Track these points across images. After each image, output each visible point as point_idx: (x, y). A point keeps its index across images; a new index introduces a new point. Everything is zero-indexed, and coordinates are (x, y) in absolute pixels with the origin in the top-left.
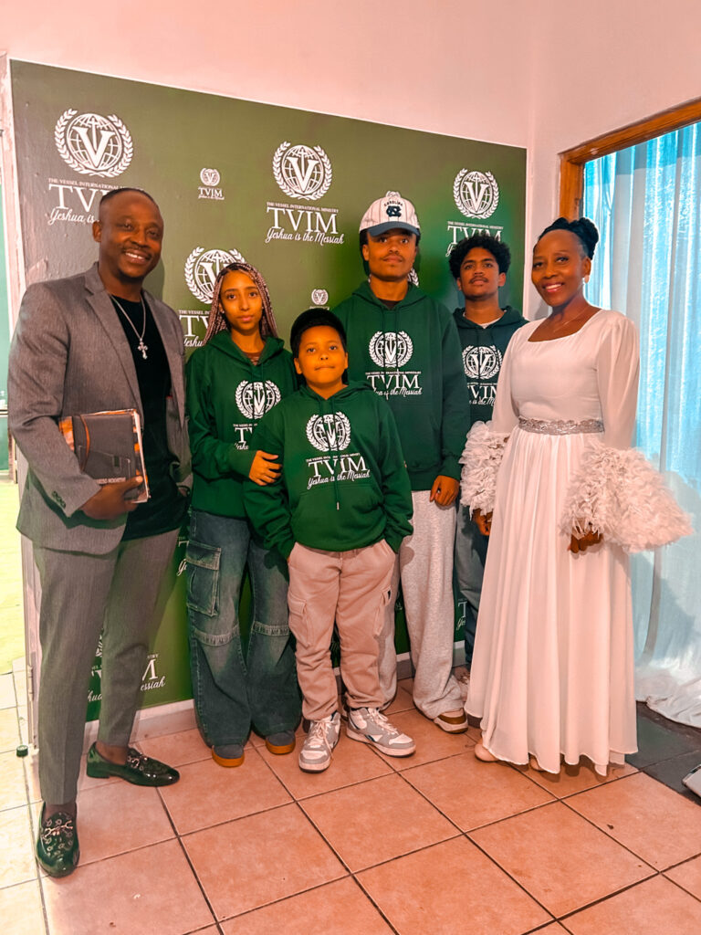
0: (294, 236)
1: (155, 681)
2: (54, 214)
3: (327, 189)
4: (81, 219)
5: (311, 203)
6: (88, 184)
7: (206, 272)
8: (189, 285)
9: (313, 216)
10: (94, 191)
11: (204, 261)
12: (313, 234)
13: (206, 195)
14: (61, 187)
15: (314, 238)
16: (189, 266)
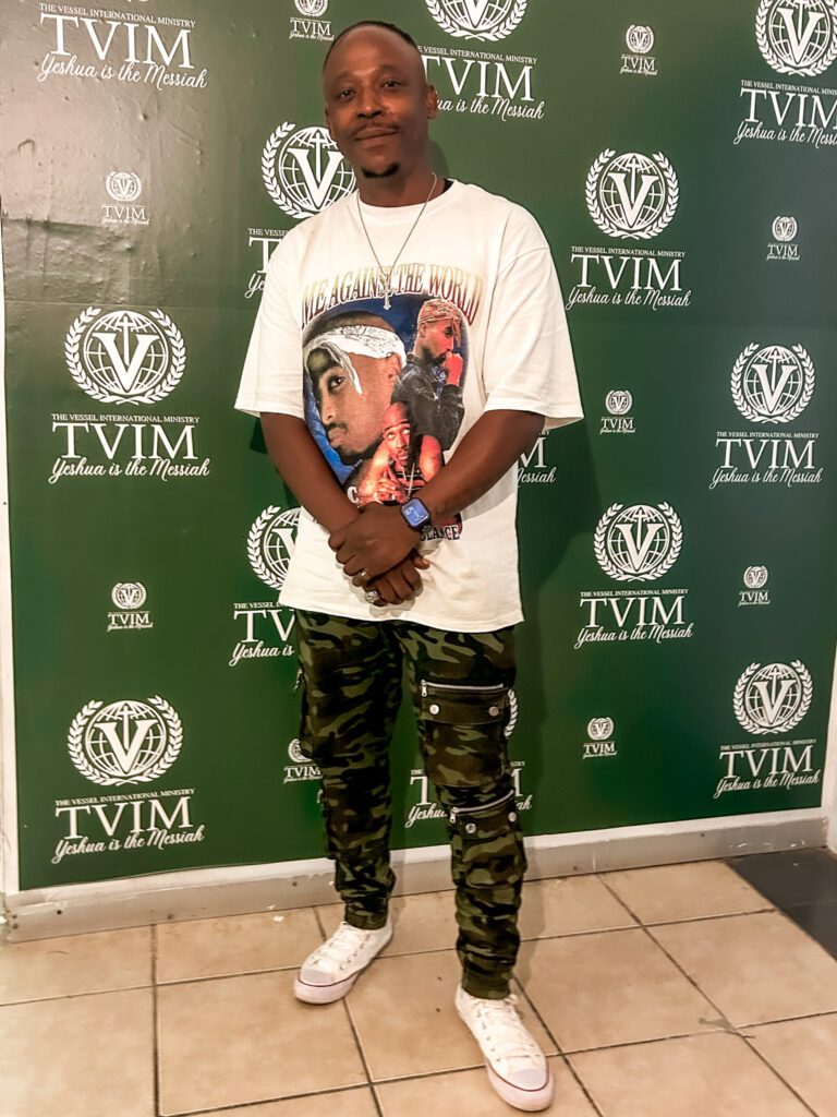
0: (454, 104)
1: (188, 830)
2: (47, 64)
3: (518, 21)
4: (91, 71)
5: (487, 46)
6: (104, 14)
7: (297, 165)
8: (268, 186)
9: (491, 71)
10: (114, 25)
11: (296, 146)
12: (490, 101)
13: (302, 32)
14: (60, 19)
15: (491, 107)
16: (269, 154)
